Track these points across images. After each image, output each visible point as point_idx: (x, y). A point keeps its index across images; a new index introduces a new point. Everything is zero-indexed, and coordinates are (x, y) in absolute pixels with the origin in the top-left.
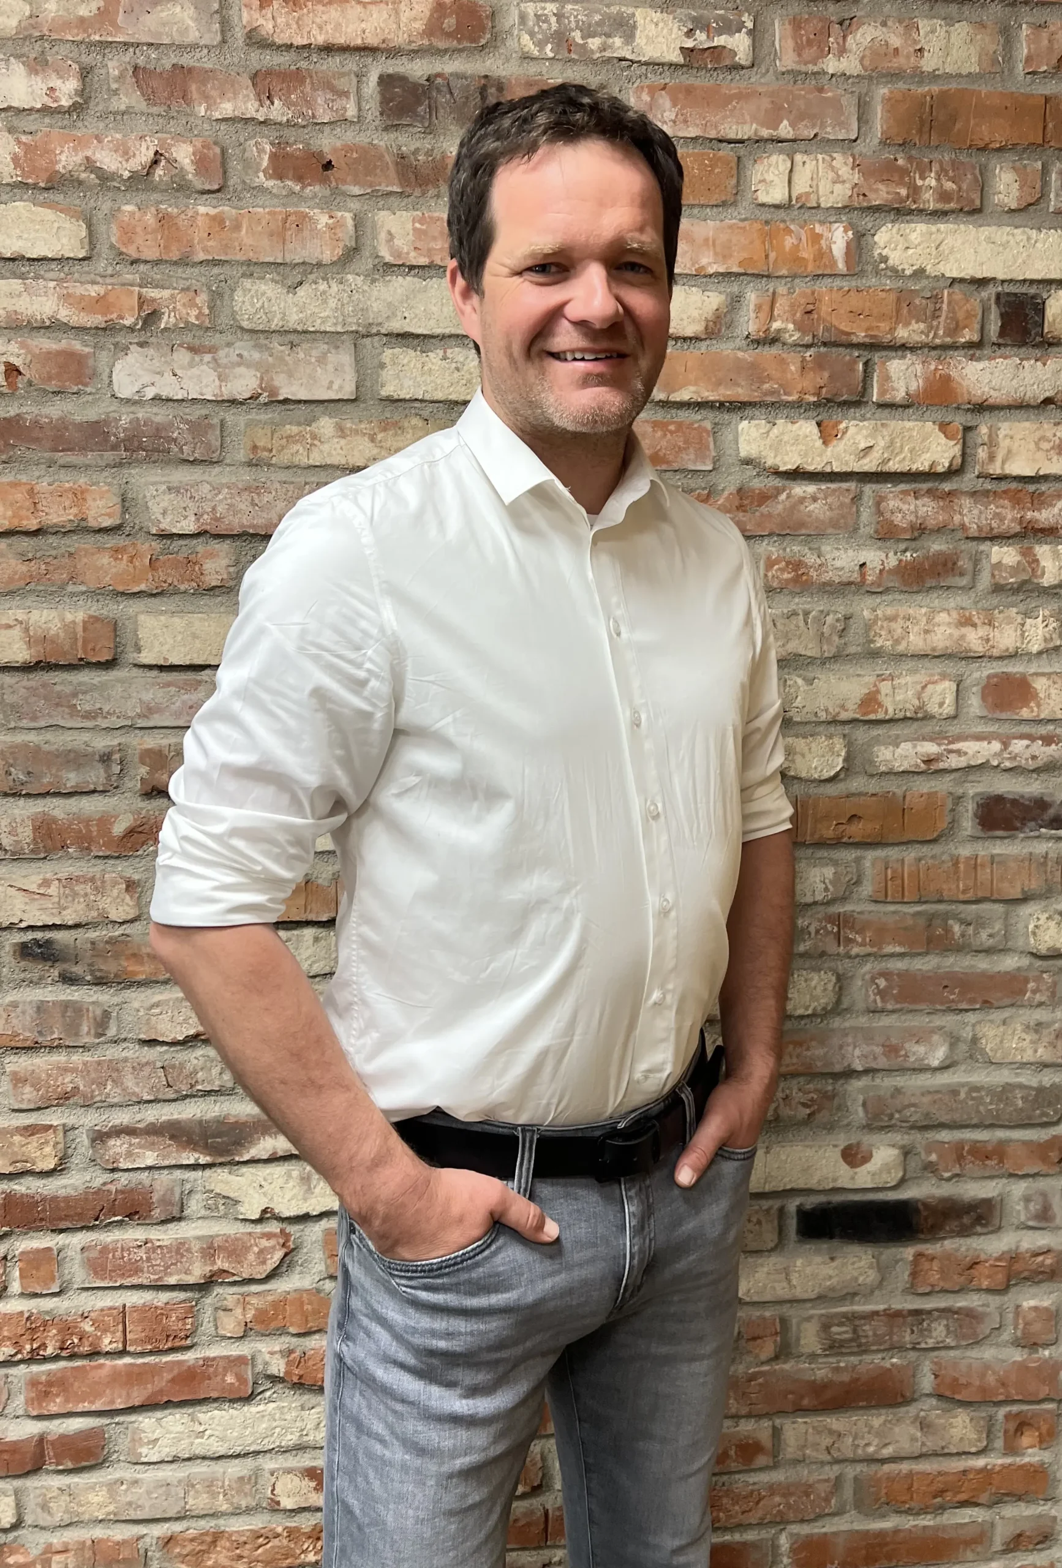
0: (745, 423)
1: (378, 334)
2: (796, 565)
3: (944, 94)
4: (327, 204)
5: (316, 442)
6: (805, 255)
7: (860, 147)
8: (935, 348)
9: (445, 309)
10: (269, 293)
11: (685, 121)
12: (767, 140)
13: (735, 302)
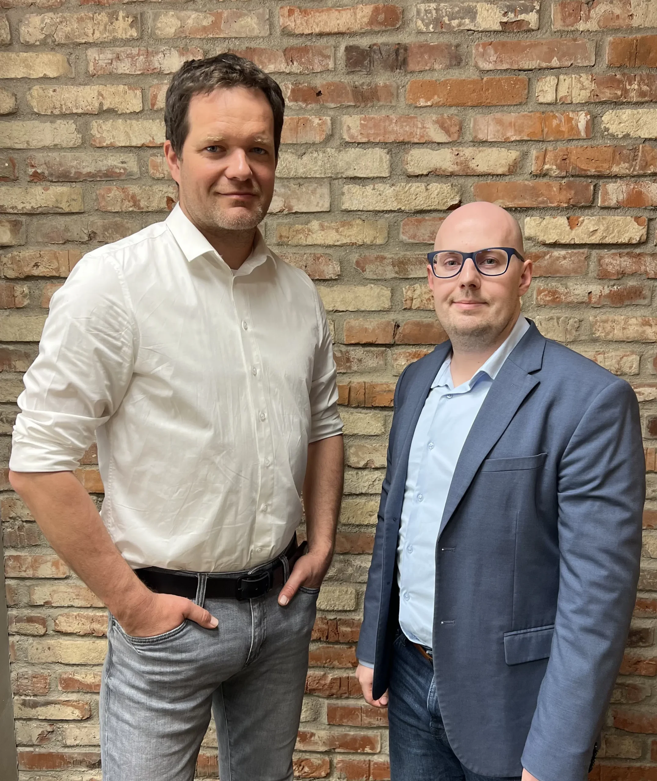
0: (528, 219)
1: (341, 178)
2: (554, 293)
3: (643, 39)
4: (318, 113)
5: (310, 233)
6: (563, 129)
7: (596, 70)
8: (634, 176)
9: (375, 164)
10: (290, 159)
11: (501, 61)
12: (545, 69)
13: (525, 155)
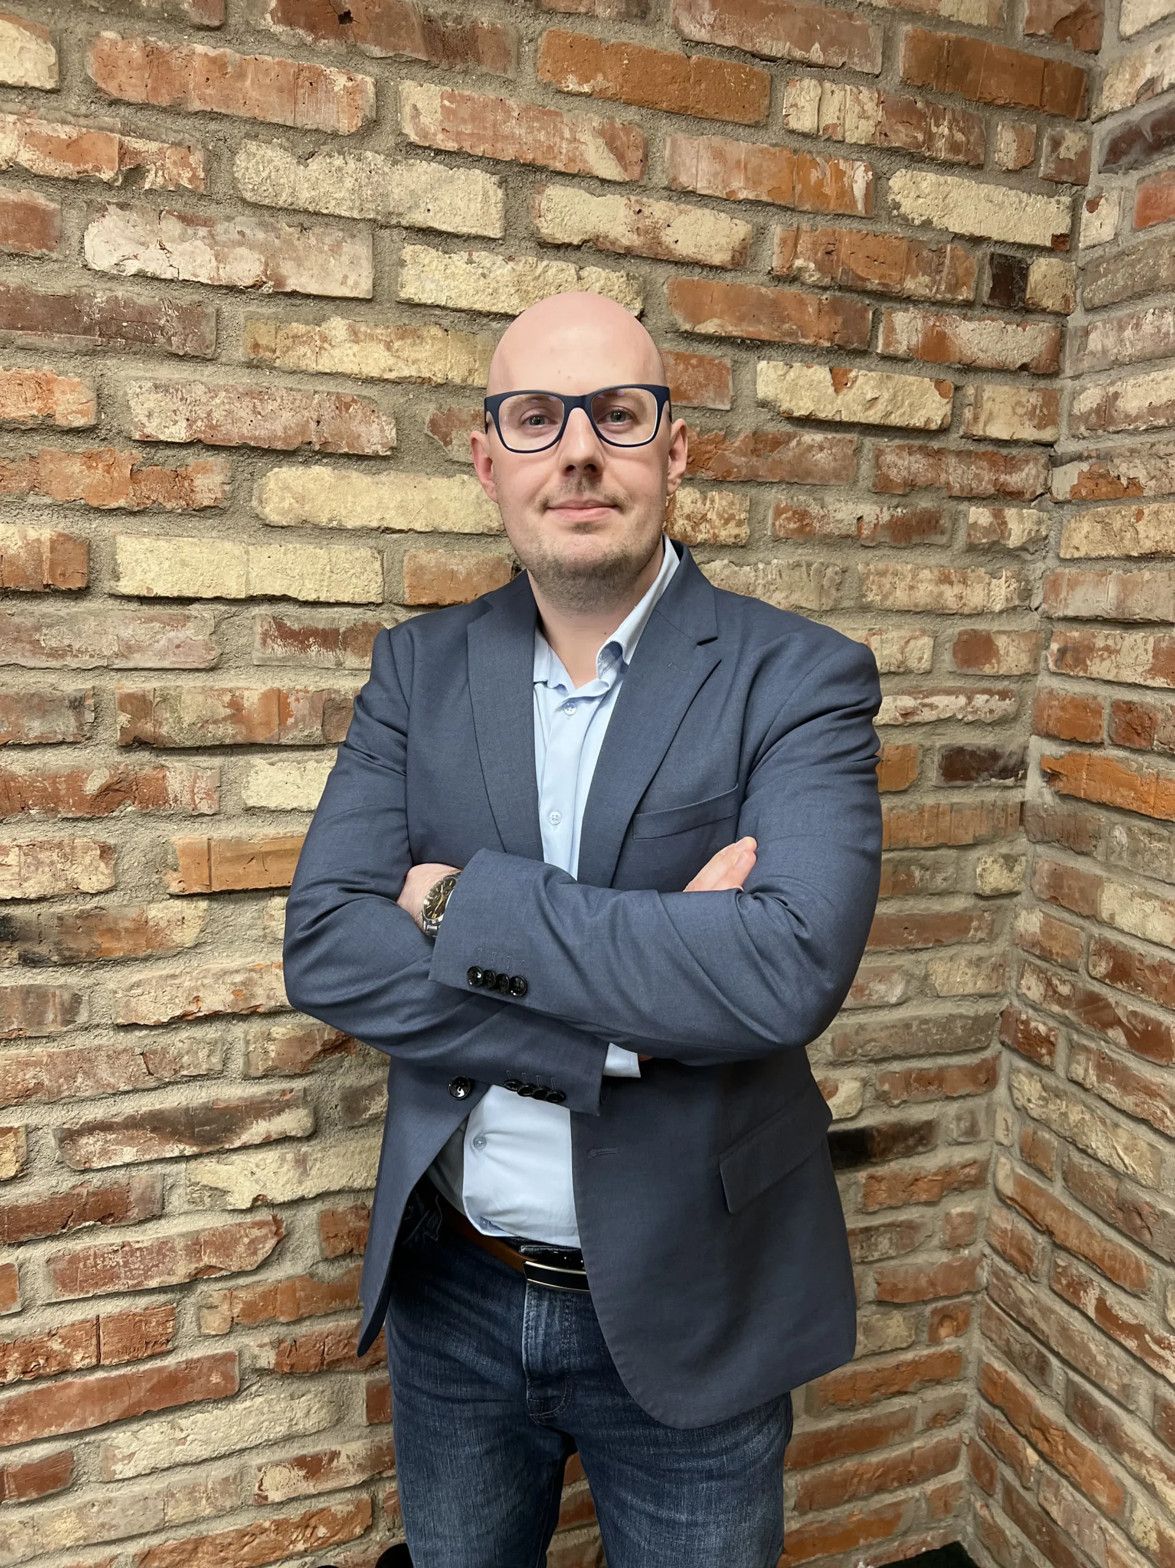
0: (763, 364)
1: (398, 226)
2: (802, 515)
3: (959, 42)
4: (343, 64)
5: (326, 345)
6: (827, 190)
7: (882, 84)
8: (934, 304)
9: (472, 206)
10: (277, 162)
11: (723, 28)
12: (798, 62)
13: (761, 232)
